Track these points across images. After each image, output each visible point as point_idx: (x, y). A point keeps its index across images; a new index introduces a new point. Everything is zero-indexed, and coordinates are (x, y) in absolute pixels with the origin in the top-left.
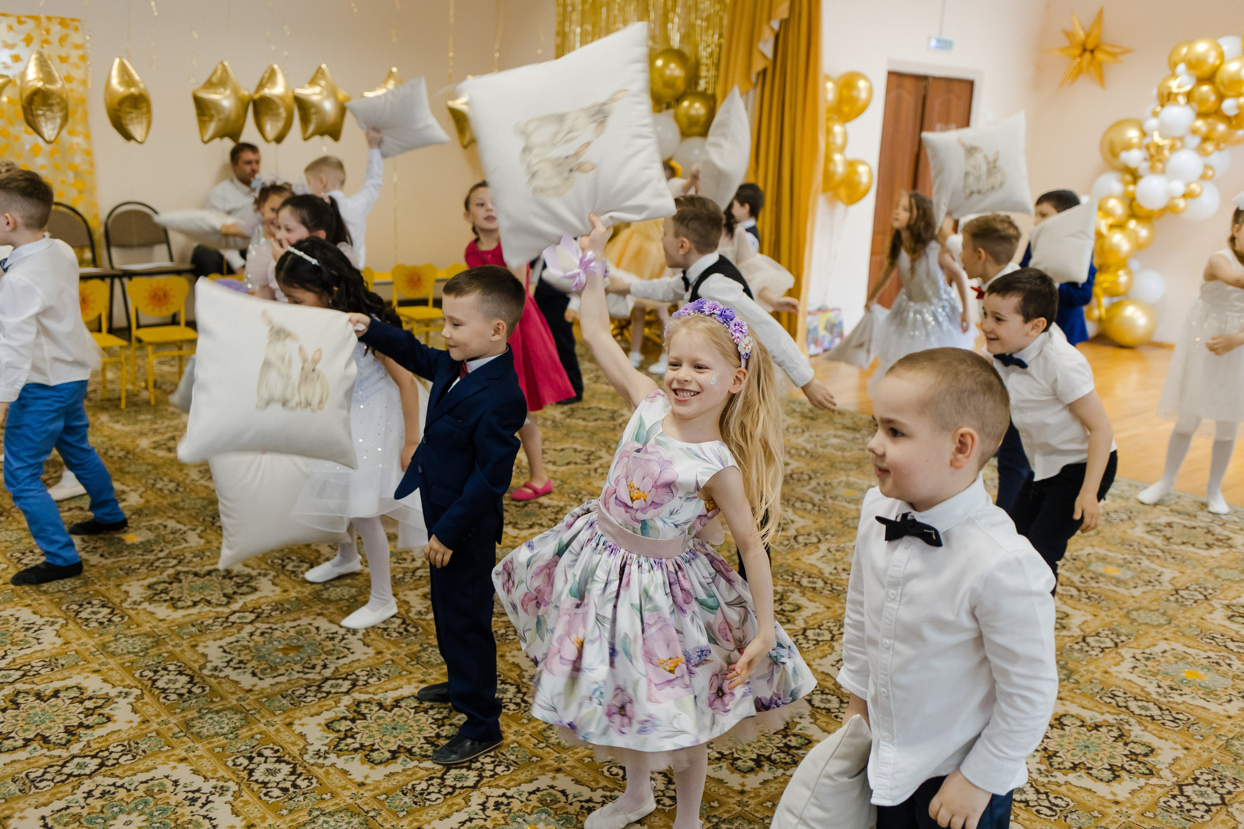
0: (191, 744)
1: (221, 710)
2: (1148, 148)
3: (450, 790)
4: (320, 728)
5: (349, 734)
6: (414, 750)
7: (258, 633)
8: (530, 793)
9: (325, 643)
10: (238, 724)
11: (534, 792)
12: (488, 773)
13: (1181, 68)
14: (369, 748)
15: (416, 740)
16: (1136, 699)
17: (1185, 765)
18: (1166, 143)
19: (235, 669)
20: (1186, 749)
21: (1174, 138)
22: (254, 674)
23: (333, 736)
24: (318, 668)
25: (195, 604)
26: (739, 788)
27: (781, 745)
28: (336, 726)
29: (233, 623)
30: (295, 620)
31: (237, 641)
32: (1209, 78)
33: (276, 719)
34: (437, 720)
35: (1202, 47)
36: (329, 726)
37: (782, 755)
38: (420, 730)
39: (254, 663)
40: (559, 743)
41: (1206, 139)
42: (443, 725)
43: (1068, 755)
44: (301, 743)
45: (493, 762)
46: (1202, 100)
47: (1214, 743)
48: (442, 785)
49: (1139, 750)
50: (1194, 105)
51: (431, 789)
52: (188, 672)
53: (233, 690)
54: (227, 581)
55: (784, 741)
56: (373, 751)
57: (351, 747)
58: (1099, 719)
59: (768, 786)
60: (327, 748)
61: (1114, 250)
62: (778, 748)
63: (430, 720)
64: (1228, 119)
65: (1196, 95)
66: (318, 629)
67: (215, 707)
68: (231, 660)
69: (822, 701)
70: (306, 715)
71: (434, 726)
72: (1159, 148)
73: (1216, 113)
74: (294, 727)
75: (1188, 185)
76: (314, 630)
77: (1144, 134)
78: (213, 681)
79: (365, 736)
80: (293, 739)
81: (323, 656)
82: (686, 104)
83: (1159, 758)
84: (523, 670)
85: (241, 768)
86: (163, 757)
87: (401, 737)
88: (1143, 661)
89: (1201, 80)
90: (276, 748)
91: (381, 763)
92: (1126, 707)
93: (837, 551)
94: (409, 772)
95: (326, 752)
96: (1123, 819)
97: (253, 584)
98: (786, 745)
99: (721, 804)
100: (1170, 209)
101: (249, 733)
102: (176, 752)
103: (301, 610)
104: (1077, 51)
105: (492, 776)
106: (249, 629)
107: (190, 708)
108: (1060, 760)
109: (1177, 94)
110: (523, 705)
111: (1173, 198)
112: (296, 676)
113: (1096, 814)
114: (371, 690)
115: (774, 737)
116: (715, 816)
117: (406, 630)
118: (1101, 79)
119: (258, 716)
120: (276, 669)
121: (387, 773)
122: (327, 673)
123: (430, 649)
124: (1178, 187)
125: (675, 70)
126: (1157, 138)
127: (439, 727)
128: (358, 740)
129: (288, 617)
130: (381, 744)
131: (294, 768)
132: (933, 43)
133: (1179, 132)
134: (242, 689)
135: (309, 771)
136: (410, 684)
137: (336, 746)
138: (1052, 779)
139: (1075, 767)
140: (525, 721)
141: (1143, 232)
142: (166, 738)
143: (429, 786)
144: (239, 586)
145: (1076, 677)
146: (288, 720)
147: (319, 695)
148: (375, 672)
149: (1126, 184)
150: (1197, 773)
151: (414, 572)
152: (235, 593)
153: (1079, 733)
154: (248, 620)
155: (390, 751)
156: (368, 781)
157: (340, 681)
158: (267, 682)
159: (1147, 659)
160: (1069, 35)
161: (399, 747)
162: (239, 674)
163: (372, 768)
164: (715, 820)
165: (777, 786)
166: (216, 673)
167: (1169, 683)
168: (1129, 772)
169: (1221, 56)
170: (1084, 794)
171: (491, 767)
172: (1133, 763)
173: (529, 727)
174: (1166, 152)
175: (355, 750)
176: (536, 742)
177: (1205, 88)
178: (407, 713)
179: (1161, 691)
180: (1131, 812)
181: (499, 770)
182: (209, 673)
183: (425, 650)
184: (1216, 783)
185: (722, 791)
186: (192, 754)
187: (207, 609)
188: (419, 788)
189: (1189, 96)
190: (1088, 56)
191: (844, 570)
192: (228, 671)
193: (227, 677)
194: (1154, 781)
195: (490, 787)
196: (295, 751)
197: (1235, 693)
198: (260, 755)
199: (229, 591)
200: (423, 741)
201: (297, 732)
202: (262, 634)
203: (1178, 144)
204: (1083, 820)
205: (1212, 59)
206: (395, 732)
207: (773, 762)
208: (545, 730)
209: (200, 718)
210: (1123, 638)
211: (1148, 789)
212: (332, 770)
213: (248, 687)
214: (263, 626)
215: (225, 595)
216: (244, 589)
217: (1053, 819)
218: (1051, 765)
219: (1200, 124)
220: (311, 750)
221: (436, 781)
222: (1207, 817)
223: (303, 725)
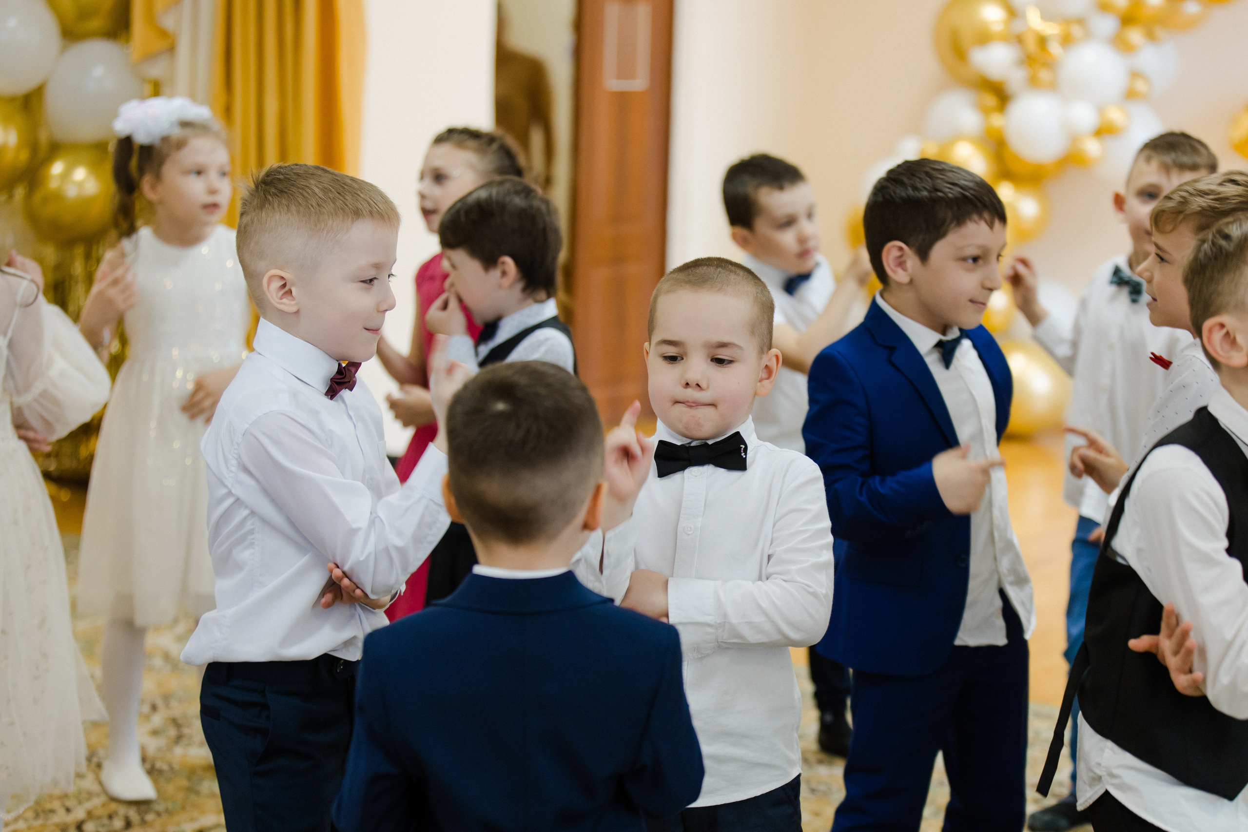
2: (1019, 40)
18: (1051, 29)
21: (1067, 21)
41: (1127, 20)
72: (1042, 41)
75: (1101, 110)
77: (1012, 14)
100: (1073, 160)
111: (1074, 139)
124: (1085, 116)
126: (1035, 21)
133: (1075, 9)
149: (985, 111)
174: (1055, 49)
203: (1076, 30)
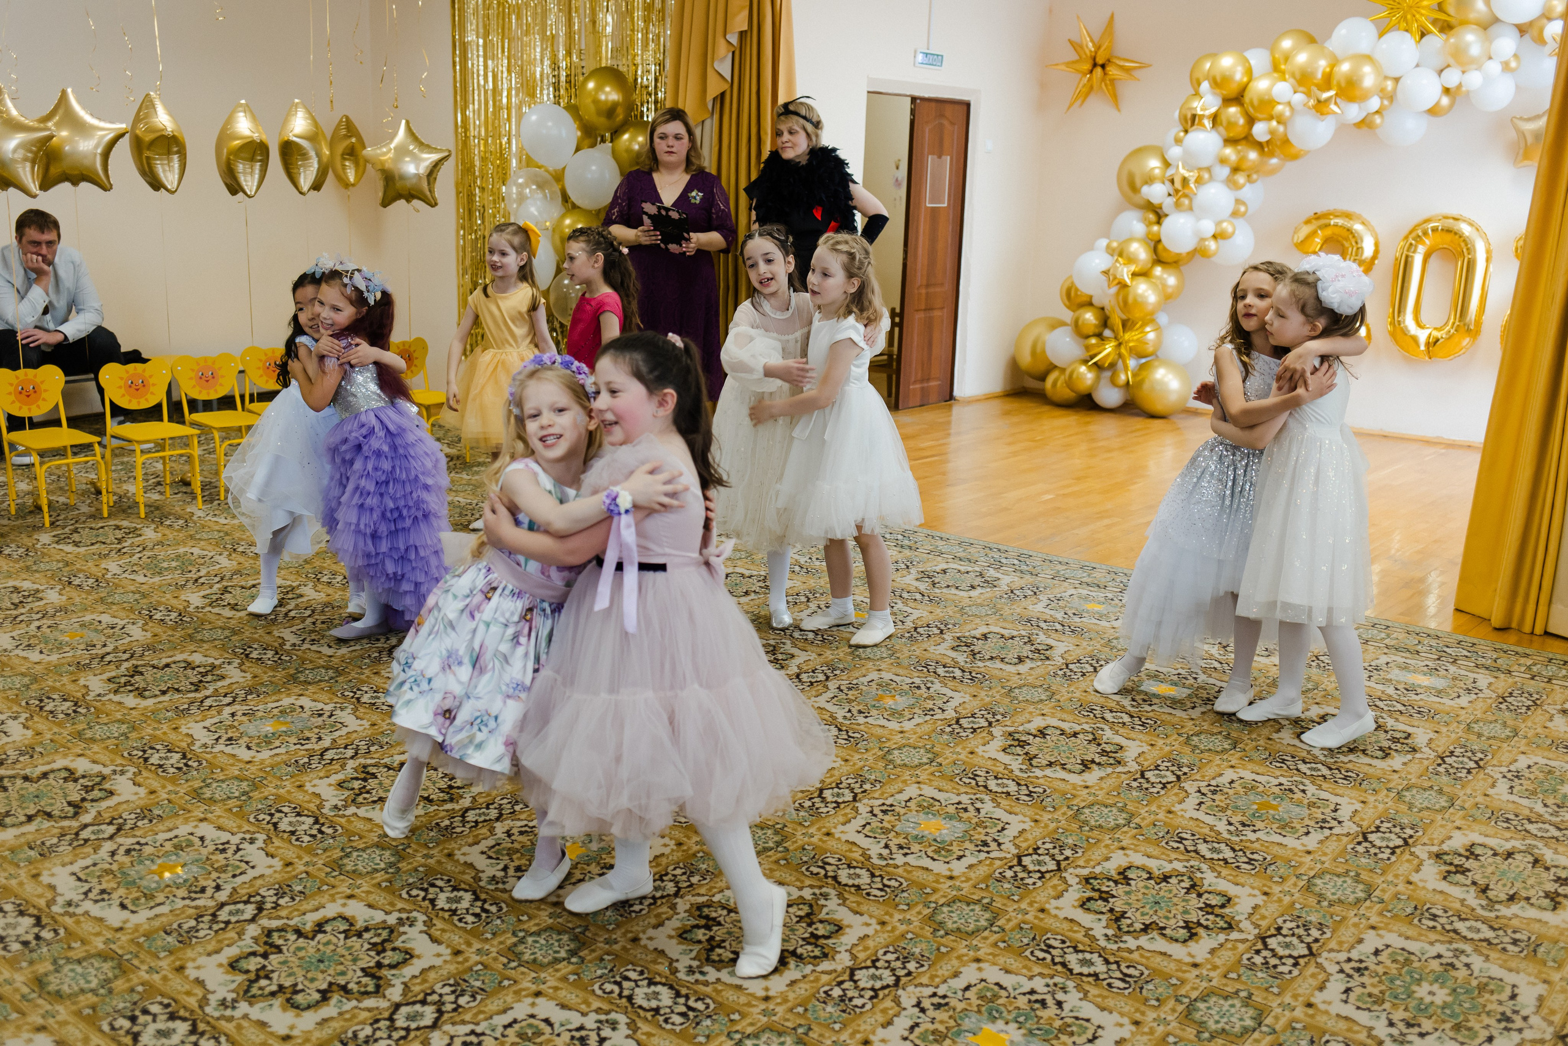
0: (49, 1007)
1: (85, 959)
2: (1172, 181)
3: (403, 1033)
4: (222, 970)
5: (262, 973)
6: (350, 986)
7: (122, 851)
8: (505, 1027)
9: (213, 857)
10: (110, 975)
11: (510, 1025)
12: (449, 1007)
13: (1205, 86)
14: (290, 990)
15: (350, 973)
16: (1205, 841)
17: (1266, 914)
18: (1192, 176)
19: (96, 901)
20: (1266, 894)
21: (1200, 169)
22: (123, 906)
23: (240, 978)
24: (210, 891)
25: (30, 818)
26: (763, 994)
27: (807, 935)
28: (243, 964)
29: (86, 841)
30: (170, 830)
31: (95, 865)
32: (1237, 98)
33: (161, 963)
34: (374, 945)
35: (1227, 62)
36: (233, 966)
37: (809, 948)
38: (355, 960)
39: (122, 891)
40: (535, 960)
41: (1236, 170)
42: (384, 950)
43: (1138, 914)
44: (199, 992)
45: (453, 992)
46: (1231, 125)
47: (1295, 885)
48: (392, 1028)
49: (1215, 901)
50: (1221, 129)
51: (378, 1034)
52: (32, 911)
53: (97, 929)
54: (71, 785)
55: (810, 930)
56: (296, 992)
57: (267, 990)
58: (1168, 868)
59: (796, 987)
60: (234, 995)
61: (1139, 303)
62: (804, 939)
63: (366, 946)
64: (1260, 146)
65: (1223, 118)
66: (202, 839)
67: (75, 955)
68: (90, 890)
69: (850, 876)
70: (200, 954)
71: (373, 953)
72: (1185, 181)
73: (1247, 139)
74: (187, 972)
75: (1218, 223)
76: (198, 842)
77: (1167, 164)
78: (68, 921)
79: (283, 974)
80: (187, 987)
81: (214, 875)
82: (626, 136)
83: (1237, 908)
84: (479, 871)
85: (122, 1032)
86: (11, 1029)
87: (331, 971)
88: (1209, 795)
89: (1228, 101)
90: (166, 1001)
91: (309, 1007)
92: (1196, 851)
93: (850, 689)
94: (347, 1016)
95: (234, 1001)
96: (1204, 984)
97: (107, 786)
98: (812, 935)
99: (743, 1016)
100: (1199, 252)
101: (127, 985)
102: (30, 1019)
103: (176, 815)
104: (1087, 66)
105: (455, 1010)
106: (108, 846)
107: (41, 959)
108: (1129, 921)
109: (1202, 117)
110: (484, 915)
111: (1203, 240)
112: (180, 904)
113: (1174, 981)
114: (283, 913)
115: (797, 927)
116: (737, 1032)
117: (320, 832)
118: (1115, 99)
119: (136, 962)
120: (153, 897)
121: (319, 1020)
122: (222, 896)
123: (355, 854)
124: (1208, 227)
125: (610, 95)
126: (1181, 170)
127: (378, 954)
128: (275, 981)
129: (161, 827)
130: (306, 983)
131: (194, 1025)
132: (920, 57)
133: (1205, 163)
134: (109, 928)
135: (214, 1028)
136: (334, 901)
137: (247, 991)
138: (1122, 945)
139: (1146, 929)
140: (489, 936)
141: (1172, 281)
142: (12, 1004)
143: (375, 1030)
144: (88, 789)
145: (1137, 820)
146: (178, 963)
147: (215, 927)
148: (287, 890)
149: (1149, 224)
150: (1280, 921)
151: (322, 755)
152: (83, 800)
153: (1146, 887)
154: (106, 835)
155: (319, 991)
156: (295, 1033)
157: (241, 906)
158: (142, 917)
159: (1214, 792)
160: (1076, 46)
161: (331, 984)
162: (102, 908)
163: (298, 1015)
164: (738, 1036)
165: (807, 986)
166: (71, 910)
167: (1240, 818)
168: (1207, 928)
169: (1249, 72)
170: (1159, 959)
171: (452, 998)
172: (1211, 917)
173: (495, 942)
174: (1193, 186)
175: (273, 994)
176: (505, 960)
177: (1233, 110)
178: (335, 940)
179: (1232, 828)
180: (1212, 974)
181: (462, 1001)
182: (61, 911)
183: (348, 855)
184: (1301, 931)
185: (743, 1000)
186: (51, 1021)
187: (47, 824)
188: (362, 1035)
189: (1215, 118)
190: (1099, 70)
191: (860, 712)
192: (87, 905)
193: (87, 913)
194: (1235, 935)
195: (453, 1024)
196: (192, 1002)
197: (1312, 823)
198: (145, 1012)
199: (75, 797)
200: (360, 973)
201: (192, 978)
202: (128, 852)
203: (1206, 176)
204: (1160, 990)
205: (1239, 76)
206: (322, 966)
207: (800, 957)
208: (515, 945)
209: (57, 971)
210: (1185, 769)
211: (1229, 945)
212: (245, 1023)
213: (117, 925)
214: (127, 842)
215: (70, 804)
216: (96, 794)
217: (1126, 992)
218: (1119, 929)
219: (1229, 151)
220: (213, 999)
221: (383, 1024)
222: (1296, 972)
223: (198, 968)
